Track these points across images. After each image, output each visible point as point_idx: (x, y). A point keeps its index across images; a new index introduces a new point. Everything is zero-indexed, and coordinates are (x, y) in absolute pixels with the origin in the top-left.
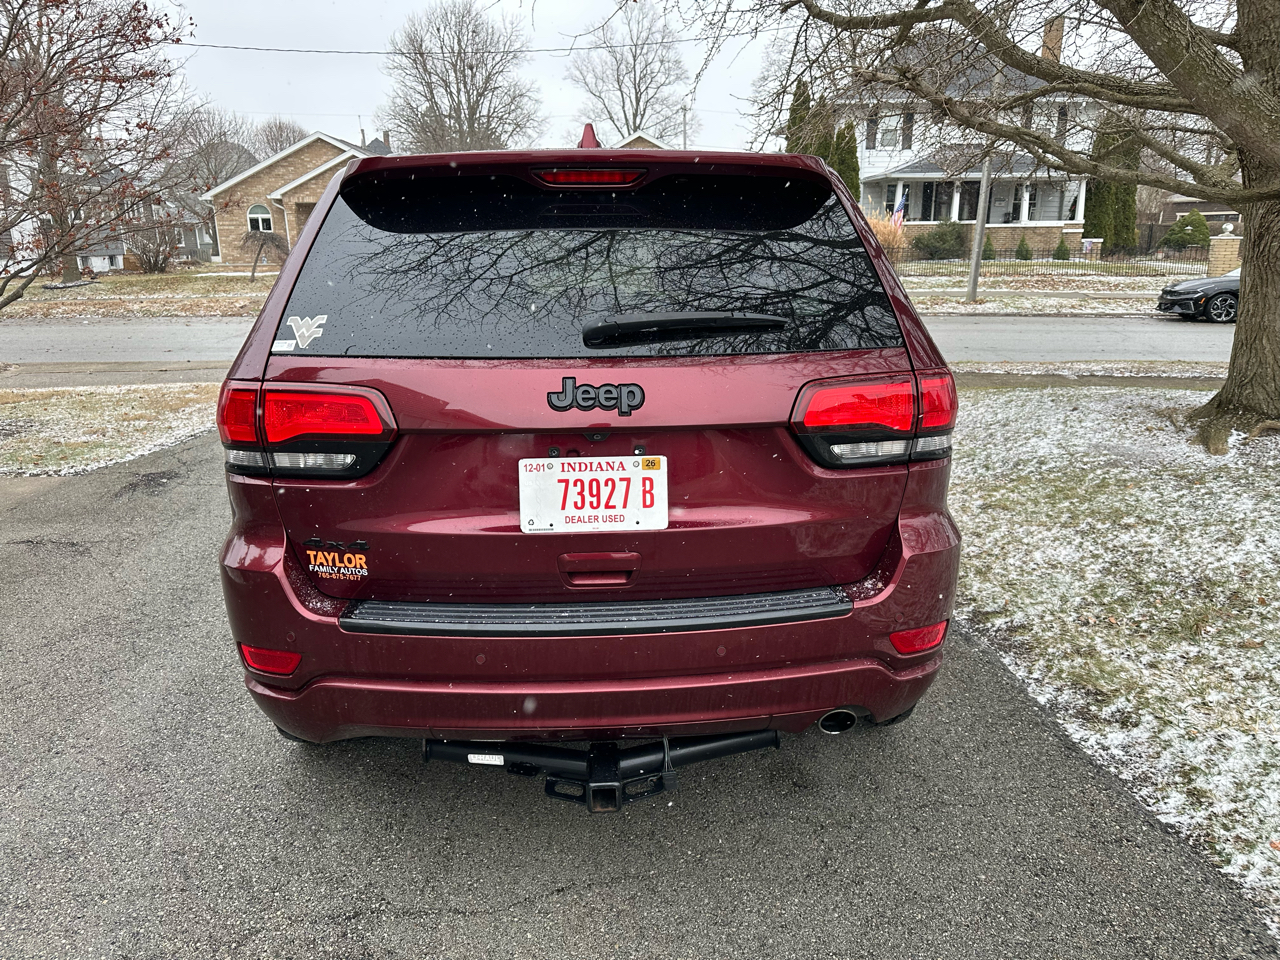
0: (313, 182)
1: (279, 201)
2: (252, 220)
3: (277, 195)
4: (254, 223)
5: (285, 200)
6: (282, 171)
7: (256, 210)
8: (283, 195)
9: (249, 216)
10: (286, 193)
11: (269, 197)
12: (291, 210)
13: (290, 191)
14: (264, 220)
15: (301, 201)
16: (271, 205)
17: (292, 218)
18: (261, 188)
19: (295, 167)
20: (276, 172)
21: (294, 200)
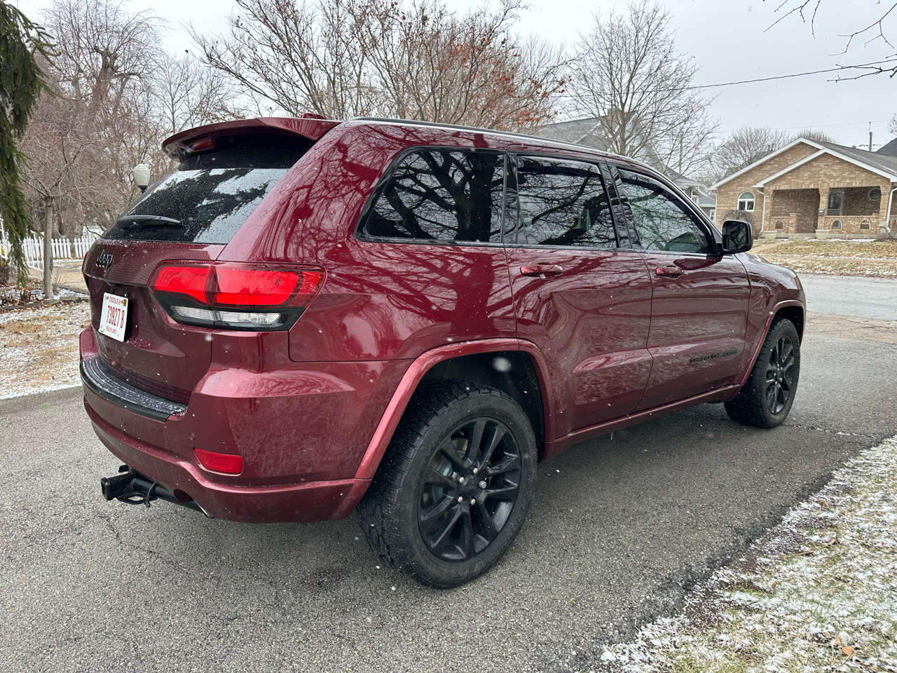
0: (790, 174)
1: (762, 189)
2: (740, 203)
3: (760, 185)
4: (742, 205)
5: (766, 188)
6: (769, 167)
7: (745, 196)
8: (765, 185)
9: (739, 200)
10: (768, 183)
11: (754, 186)
12: (769, 195)
13: (770, 181)
14: (749, 203)
15: (777, 188)
16: (756, 192)
17: (769, 201)
18: (751, 181)
19: (779, 165)
20: (764, 168)
21: (773, 188)
